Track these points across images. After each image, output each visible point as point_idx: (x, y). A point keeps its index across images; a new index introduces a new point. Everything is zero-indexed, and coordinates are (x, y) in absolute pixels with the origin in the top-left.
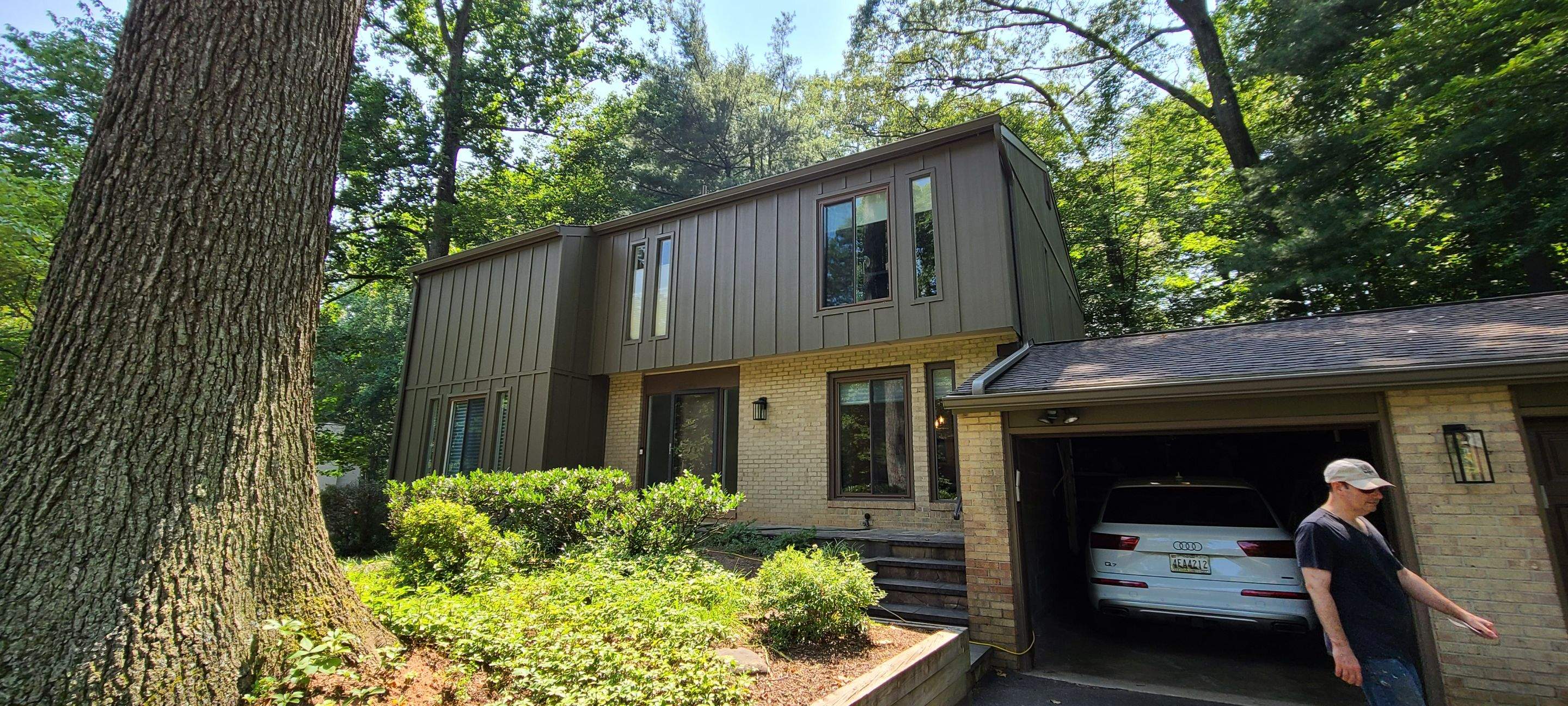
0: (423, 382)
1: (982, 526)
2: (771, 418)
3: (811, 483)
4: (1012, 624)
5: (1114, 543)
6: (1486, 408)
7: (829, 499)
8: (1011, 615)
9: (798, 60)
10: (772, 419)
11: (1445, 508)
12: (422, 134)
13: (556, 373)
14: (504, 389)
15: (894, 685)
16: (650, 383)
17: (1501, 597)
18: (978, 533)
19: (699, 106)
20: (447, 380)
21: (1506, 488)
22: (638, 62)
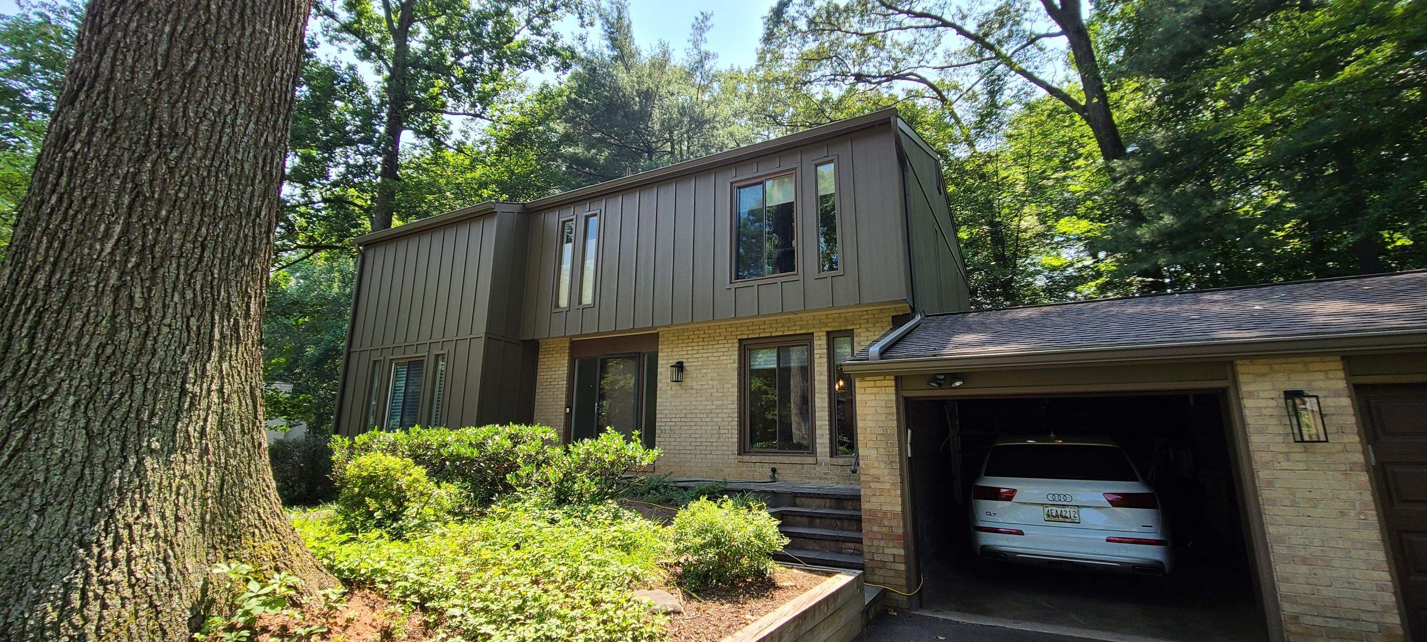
0: (366, 345)
1: (877, 479)
2: (687, 380)
3: (722, 440)
4: (902, 567)
5: (995, 494)
6: (1321, 376)
7: (739, 454)
8: (902, 559)
9: (715, 56)
10: (688, 382)
11: (1285, 465)
12: (368, 116)
13: (490, 337)
14: (442, 352)
15: (796, 623)
16: (577, 348)
17: (1333, 544)
18: (873, 485)
19: (624, 95)
20: (388, 343)
21: (1339, 447)
22: (568, 54)
